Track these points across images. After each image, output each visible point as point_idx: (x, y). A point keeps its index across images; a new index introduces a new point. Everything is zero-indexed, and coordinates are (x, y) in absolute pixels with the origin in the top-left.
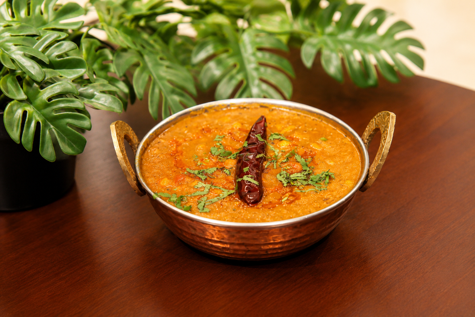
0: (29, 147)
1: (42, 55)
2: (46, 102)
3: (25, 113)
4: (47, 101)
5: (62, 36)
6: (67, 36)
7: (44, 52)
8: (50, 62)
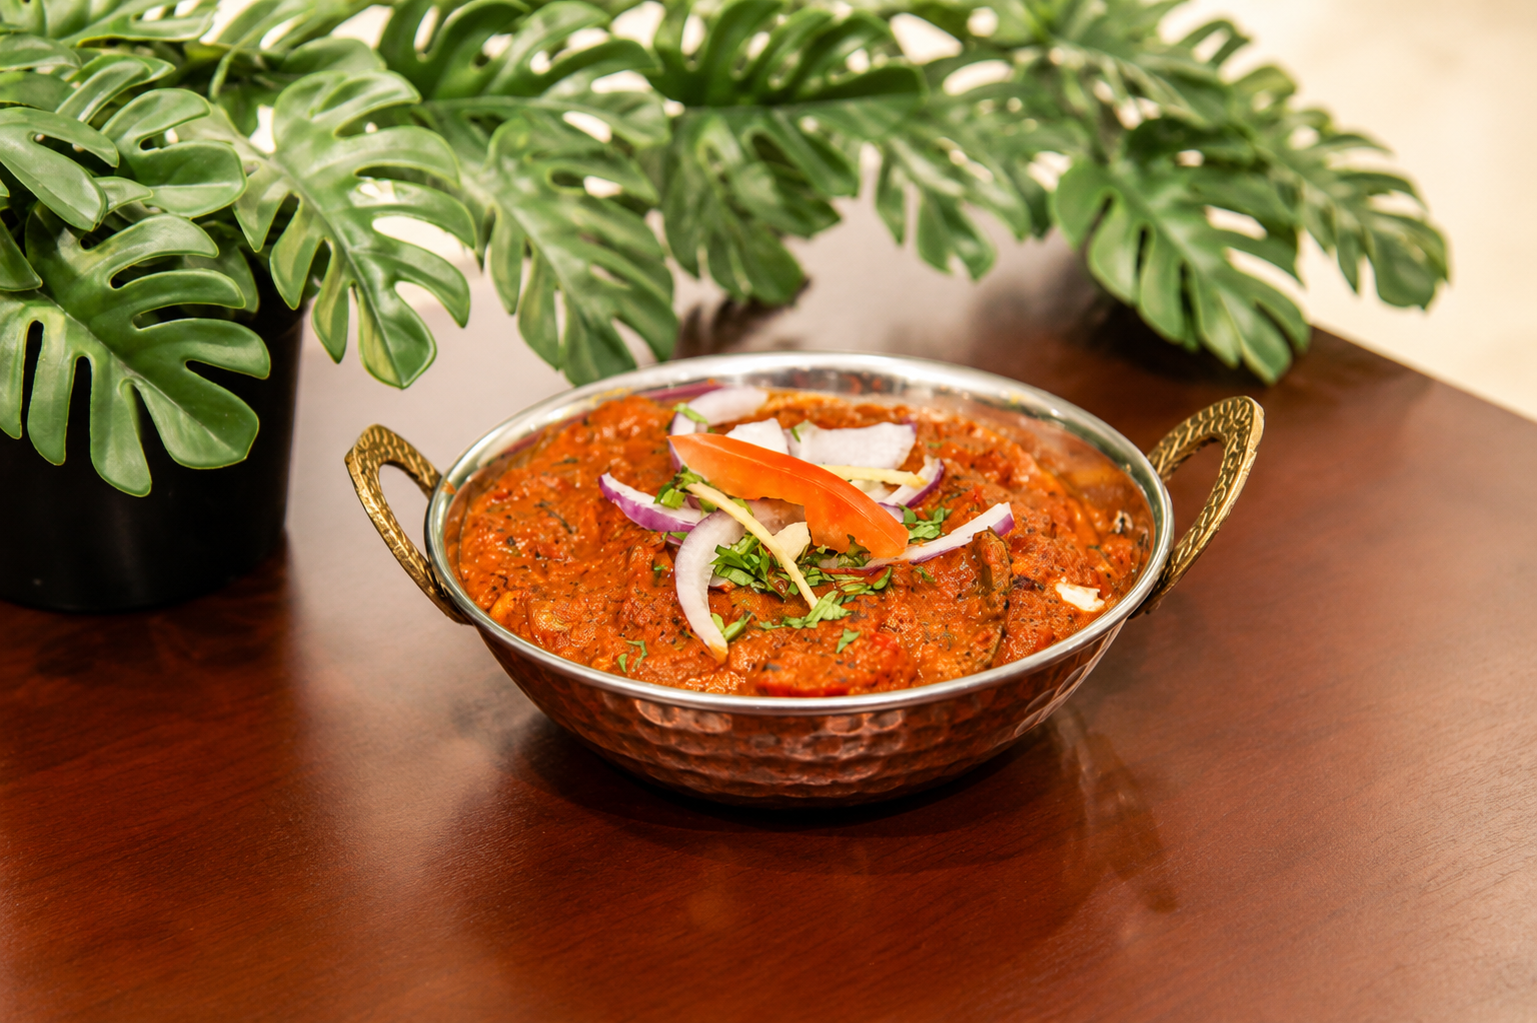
0: (52, 447)
1: (91, 133)
2: (107, 291)
3: (36, 330)
4: (109, 286)
5: (151, 70)
6: (171, 72)
7: (96, 124)
8: (123, 159)
